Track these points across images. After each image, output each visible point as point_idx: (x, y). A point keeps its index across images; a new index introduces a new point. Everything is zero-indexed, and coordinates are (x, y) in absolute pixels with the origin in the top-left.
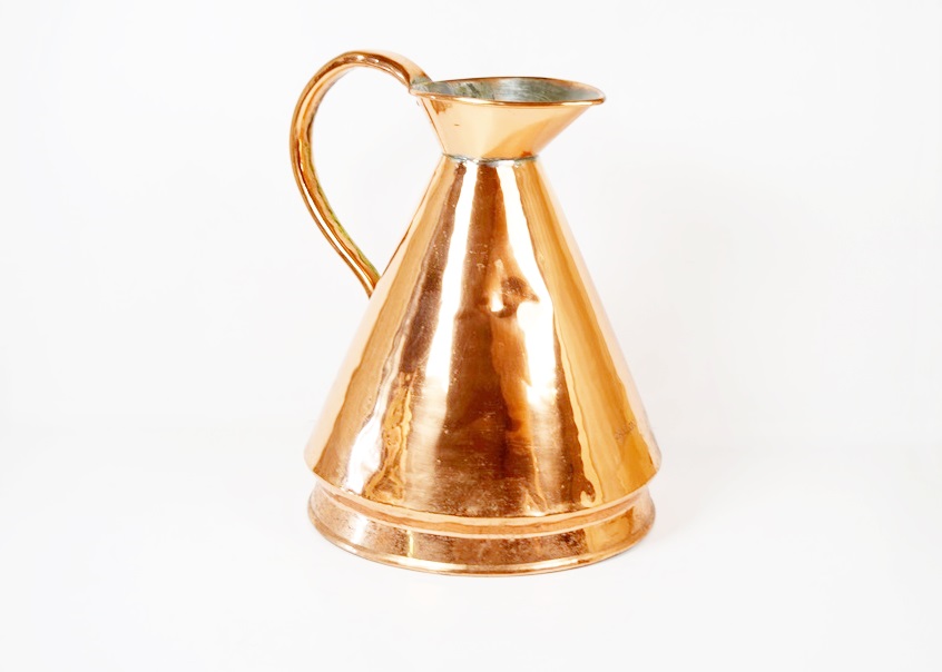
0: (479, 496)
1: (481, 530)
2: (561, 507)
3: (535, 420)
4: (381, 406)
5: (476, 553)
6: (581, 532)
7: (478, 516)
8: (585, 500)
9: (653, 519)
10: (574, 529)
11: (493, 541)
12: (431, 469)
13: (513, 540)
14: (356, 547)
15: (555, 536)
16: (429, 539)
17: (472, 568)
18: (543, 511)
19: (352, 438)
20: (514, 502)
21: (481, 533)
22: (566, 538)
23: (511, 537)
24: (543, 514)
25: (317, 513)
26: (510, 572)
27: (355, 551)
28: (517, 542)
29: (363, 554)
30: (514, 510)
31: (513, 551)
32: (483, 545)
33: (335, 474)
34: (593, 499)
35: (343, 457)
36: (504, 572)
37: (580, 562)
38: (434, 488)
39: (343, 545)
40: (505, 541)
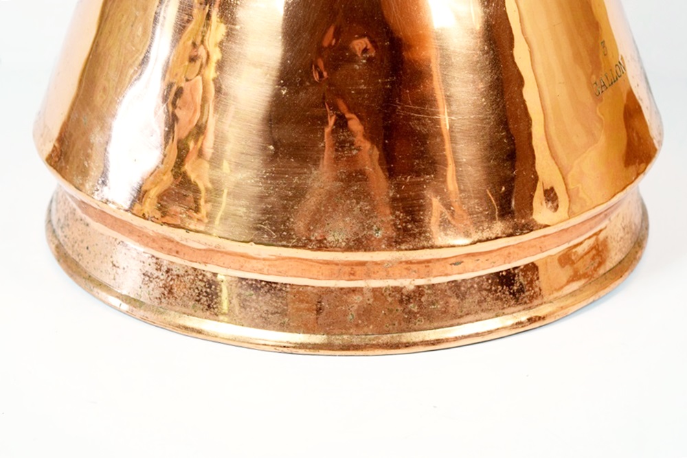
0: (350, 211)
1: (353, 270)
2: (499, 227)
3: (446, 65)
4: (162, 46)
5: (345, 314)
6: (532, 268)
7: (348, 249)
8: (541, 212)
9: (647, 228)
10: (521, 263)
11: (374, 290)
12: (257, 162)
13: (412, 287)
14: (127, 299)
15: (489, 277)
16: (256, 289)
17: (337, 340)
18: (467, 235)
19: (112, 104)
20: (414, 221)
21: (352, 275)
22: (505, 280)
23: (409, 283)
24: (468, 241)
25: (59, 232)
26: (407, 345)
27: (125, 307)
28: (419, 290)
29: (141, 313)
30: (414, 236)
31: (413, 307)
32: (357, 298)
33: (84, 172)
34: (556, 208)
35: (96, 138)
36: (397, 346)
37: (531, 320)
38: (262, 198)
39: (103, 294)
40: (398, 290)
